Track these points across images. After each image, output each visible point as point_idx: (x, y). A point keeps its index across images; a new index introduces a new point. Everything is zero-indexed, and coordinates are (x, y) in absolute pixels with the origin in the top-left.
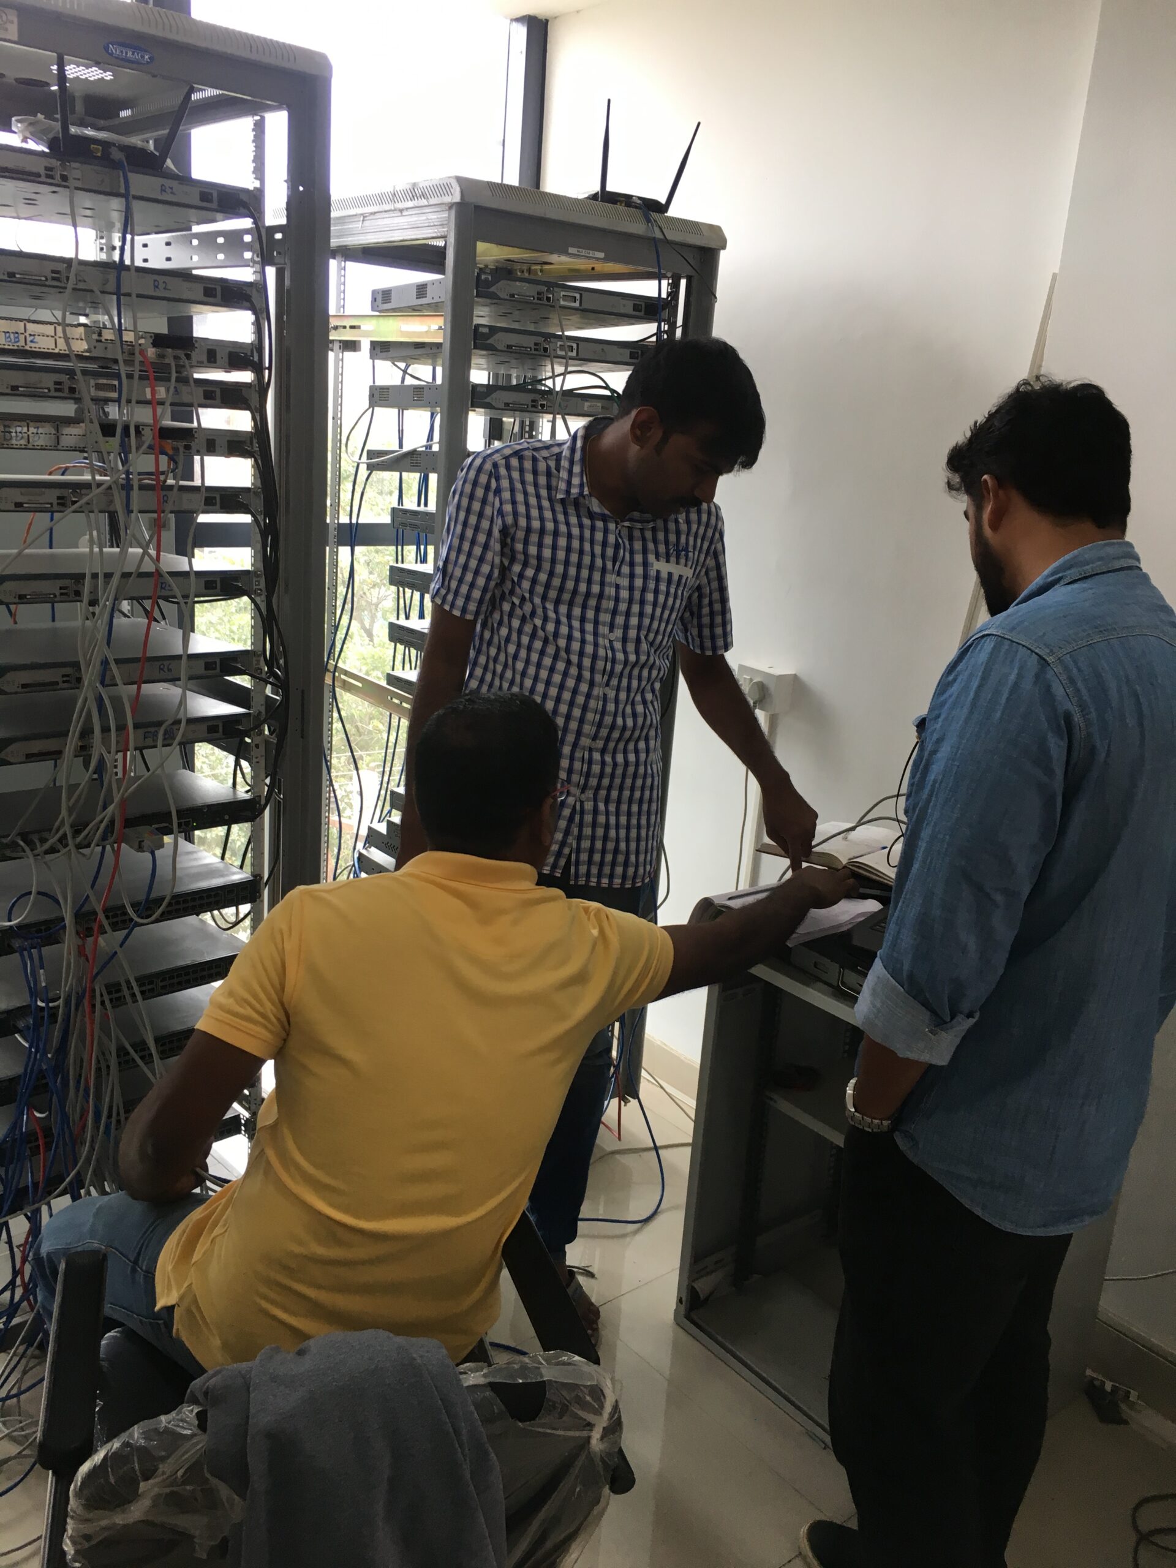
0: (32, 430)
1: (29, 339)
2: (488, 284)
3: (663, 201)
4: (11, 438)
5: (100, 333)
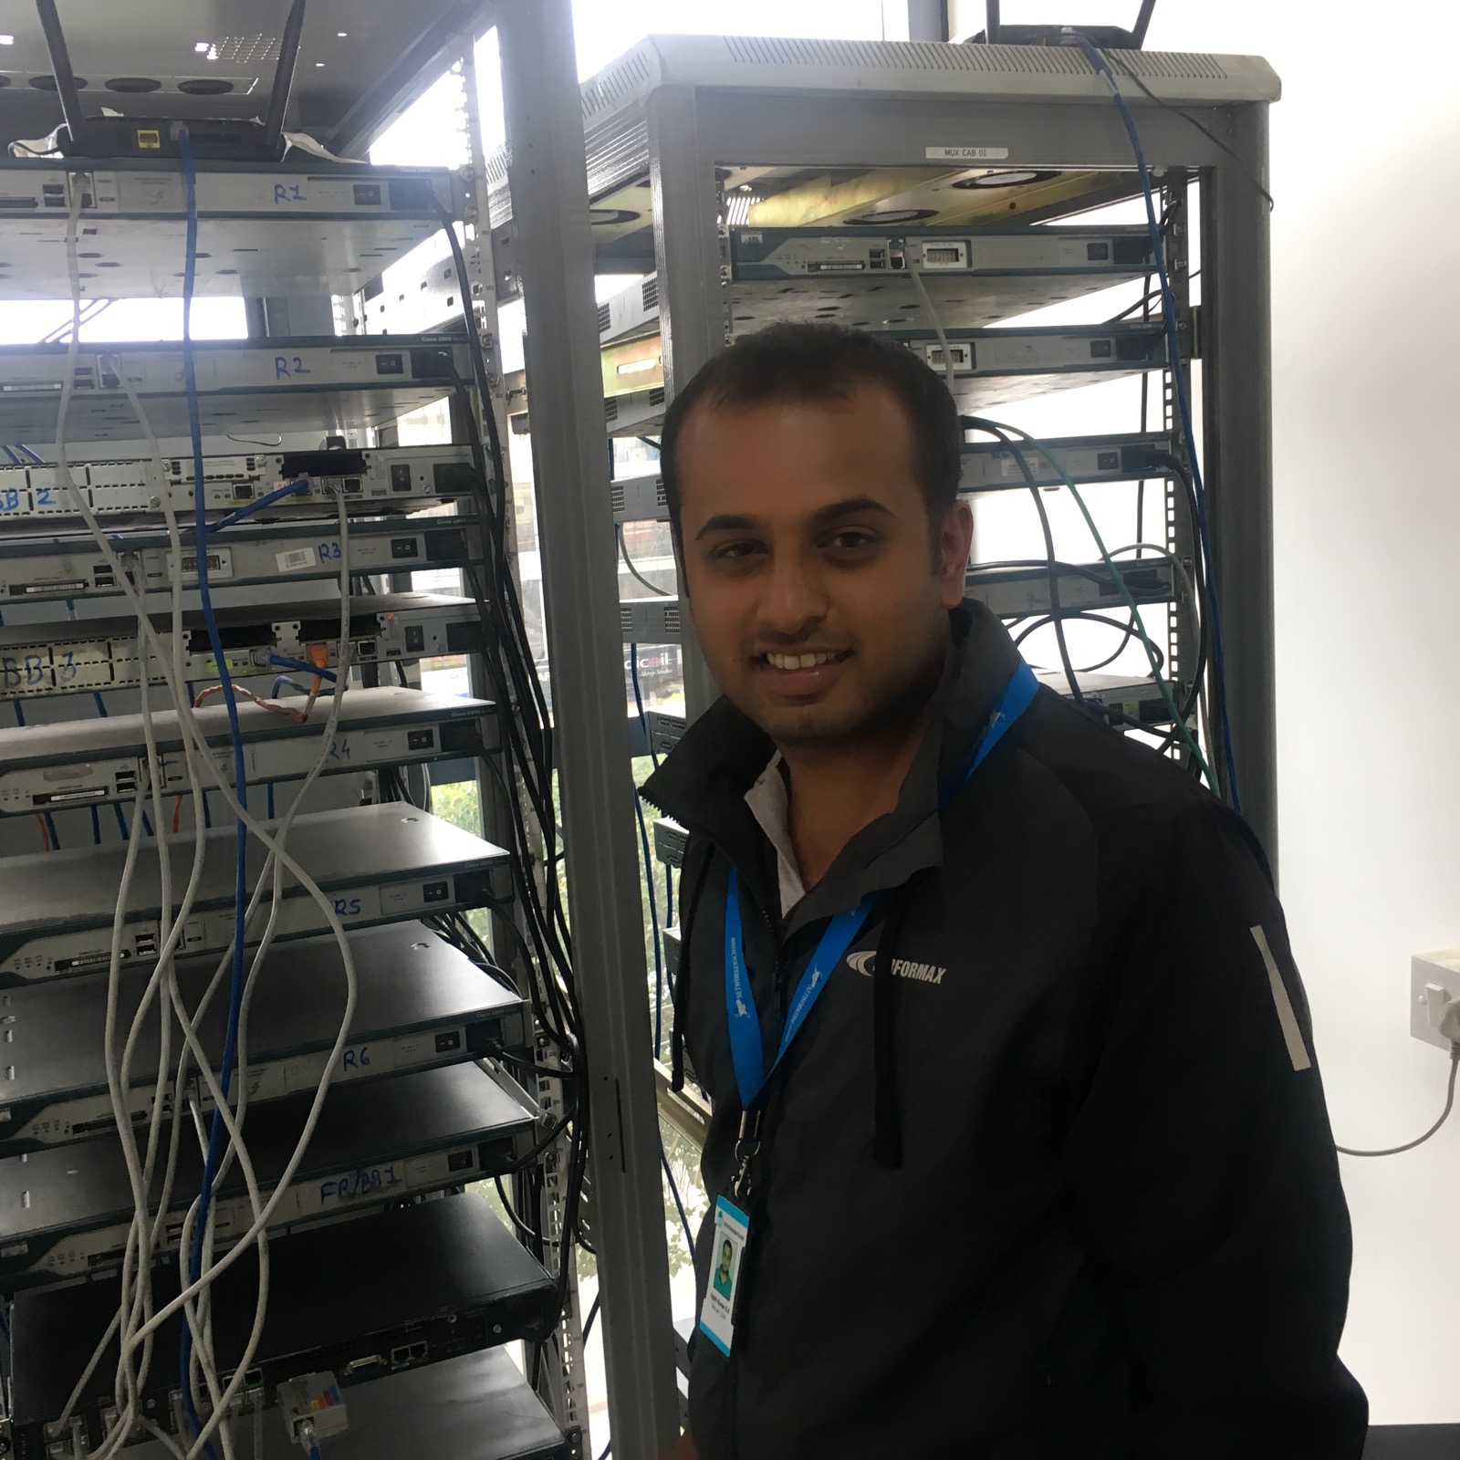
0: (58, 660)
1: (36, 499)
4: (19, 682)
5: (176, 469)
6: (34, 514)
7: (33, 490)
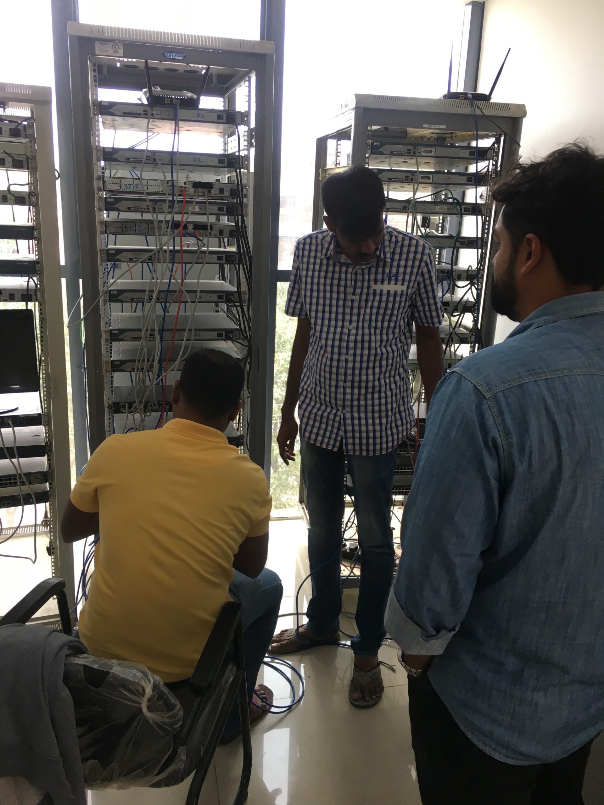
0: (137, 226)
2: (378, 147)
3: (488, 93)
4: (128, 230)
5: (168, 183)
6: (134, 191)
7: (134, 185)
